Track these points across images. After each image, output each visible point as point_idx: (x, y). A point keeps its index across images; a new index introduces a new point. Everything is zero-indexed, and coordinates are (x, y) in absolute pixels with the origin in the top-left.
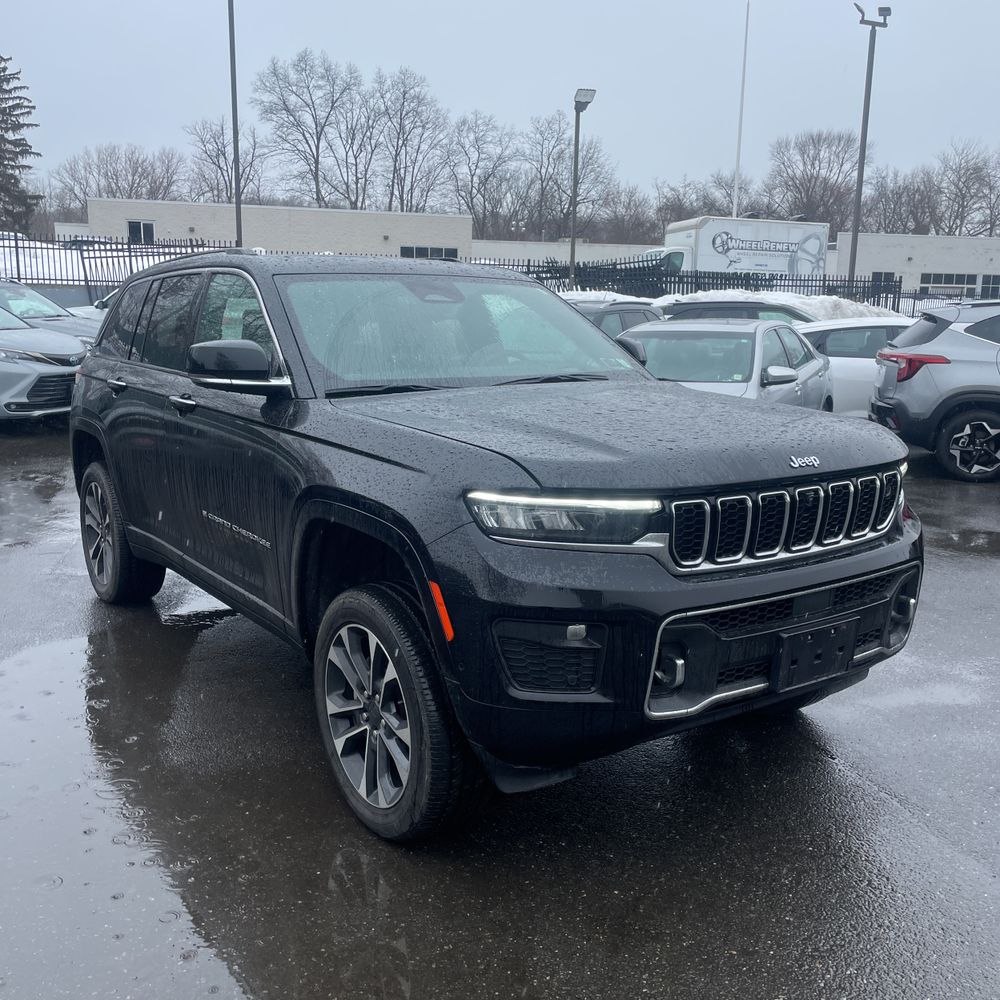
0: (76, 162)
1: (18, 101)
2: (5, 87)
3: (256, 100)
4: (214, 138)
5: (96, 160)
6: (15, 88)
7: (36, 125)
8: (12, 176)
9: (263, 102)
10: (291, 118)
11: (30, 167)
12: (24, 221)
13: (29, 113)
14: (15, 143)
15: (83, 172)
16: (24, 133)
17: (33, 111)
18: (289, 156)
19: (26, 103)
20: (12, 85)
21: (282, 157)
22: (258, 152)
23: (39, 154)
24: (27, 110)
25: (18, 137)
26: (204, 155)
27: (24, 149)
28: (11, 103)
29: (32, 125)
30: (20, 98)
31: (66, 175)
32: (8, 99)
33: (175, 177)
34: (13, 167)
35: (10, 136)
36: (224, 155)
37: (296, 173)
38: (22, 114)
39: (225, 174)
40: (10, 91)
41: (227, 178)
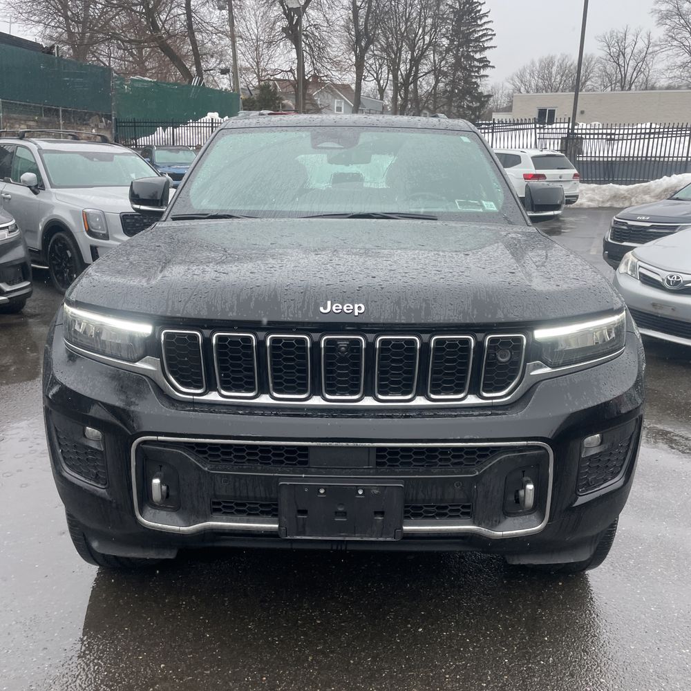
0: (524, 70)
1: (485, 32)
2: (479, 22)
3: (656, 10)
4: (618, 43)
5: (538, 68)
6: (485, 23)
7: (495, 47)
8: (475, 83)
9: (661, 11)
10: (682, 21)
11: (487, 76)
12: (478, 113)
13: (491, 39)
14: (480, 60)
15: (528, 77)
16: (486, 54)
17: (494, 37)
18: (676, 50)
19: (490, 32)
20: (483, 21)
21: (670, 52)
22: (650, 50)
23: (493, 67)
24: (490, 37)
25: (482, 56)
26: (609, 56)
27: (485, 63)
28: (481, 33)
29: (492, 47)
30: (487, 29)
31: (516, 80)
32: (479, 31)
33: (591, 75)
34: (477, 77)
35: (478, 56)
36: (624, 55)
37: (679, 63)
38: (487, 40)
39: (622, 69)
40: (481, 25)
41: (623, 73)
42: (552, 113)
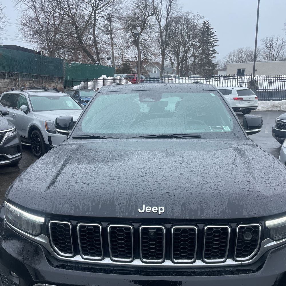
0: (231, 54)
1: (214, 39)
2: (212, 36)
3: (285, 28)
4: (270, 42)
5: (236, 53)
6: (214, 36)
7: (218, 45)
8: (211, 60)
11: (215, 57)
12: (212, 72)
13: (217, 42)
14: (212, 51)
15: (232, 56)
16: (215, 48)
17: (218, 41)
19: (216, 40)
20: (213, 35)
22: (284, 44)
23: (218, 53)
24: (216, 41)
25: (213, 49)
26: (266, 47)
27: (214, 52)
28: (212, 40)
29: (217, 45)
30: (215, 38)
31: (228, 58)
32: (211, 39)
33: (259, 55)
34: (211, 57)
35: (211, 49)
36: (272, 47)
38: (215, 43)
39: (272, 52)
40: (213, 37)
41: (272, 54)
42: (243, 71)
